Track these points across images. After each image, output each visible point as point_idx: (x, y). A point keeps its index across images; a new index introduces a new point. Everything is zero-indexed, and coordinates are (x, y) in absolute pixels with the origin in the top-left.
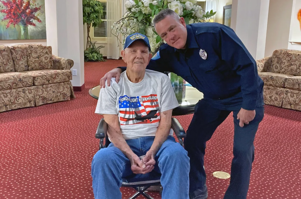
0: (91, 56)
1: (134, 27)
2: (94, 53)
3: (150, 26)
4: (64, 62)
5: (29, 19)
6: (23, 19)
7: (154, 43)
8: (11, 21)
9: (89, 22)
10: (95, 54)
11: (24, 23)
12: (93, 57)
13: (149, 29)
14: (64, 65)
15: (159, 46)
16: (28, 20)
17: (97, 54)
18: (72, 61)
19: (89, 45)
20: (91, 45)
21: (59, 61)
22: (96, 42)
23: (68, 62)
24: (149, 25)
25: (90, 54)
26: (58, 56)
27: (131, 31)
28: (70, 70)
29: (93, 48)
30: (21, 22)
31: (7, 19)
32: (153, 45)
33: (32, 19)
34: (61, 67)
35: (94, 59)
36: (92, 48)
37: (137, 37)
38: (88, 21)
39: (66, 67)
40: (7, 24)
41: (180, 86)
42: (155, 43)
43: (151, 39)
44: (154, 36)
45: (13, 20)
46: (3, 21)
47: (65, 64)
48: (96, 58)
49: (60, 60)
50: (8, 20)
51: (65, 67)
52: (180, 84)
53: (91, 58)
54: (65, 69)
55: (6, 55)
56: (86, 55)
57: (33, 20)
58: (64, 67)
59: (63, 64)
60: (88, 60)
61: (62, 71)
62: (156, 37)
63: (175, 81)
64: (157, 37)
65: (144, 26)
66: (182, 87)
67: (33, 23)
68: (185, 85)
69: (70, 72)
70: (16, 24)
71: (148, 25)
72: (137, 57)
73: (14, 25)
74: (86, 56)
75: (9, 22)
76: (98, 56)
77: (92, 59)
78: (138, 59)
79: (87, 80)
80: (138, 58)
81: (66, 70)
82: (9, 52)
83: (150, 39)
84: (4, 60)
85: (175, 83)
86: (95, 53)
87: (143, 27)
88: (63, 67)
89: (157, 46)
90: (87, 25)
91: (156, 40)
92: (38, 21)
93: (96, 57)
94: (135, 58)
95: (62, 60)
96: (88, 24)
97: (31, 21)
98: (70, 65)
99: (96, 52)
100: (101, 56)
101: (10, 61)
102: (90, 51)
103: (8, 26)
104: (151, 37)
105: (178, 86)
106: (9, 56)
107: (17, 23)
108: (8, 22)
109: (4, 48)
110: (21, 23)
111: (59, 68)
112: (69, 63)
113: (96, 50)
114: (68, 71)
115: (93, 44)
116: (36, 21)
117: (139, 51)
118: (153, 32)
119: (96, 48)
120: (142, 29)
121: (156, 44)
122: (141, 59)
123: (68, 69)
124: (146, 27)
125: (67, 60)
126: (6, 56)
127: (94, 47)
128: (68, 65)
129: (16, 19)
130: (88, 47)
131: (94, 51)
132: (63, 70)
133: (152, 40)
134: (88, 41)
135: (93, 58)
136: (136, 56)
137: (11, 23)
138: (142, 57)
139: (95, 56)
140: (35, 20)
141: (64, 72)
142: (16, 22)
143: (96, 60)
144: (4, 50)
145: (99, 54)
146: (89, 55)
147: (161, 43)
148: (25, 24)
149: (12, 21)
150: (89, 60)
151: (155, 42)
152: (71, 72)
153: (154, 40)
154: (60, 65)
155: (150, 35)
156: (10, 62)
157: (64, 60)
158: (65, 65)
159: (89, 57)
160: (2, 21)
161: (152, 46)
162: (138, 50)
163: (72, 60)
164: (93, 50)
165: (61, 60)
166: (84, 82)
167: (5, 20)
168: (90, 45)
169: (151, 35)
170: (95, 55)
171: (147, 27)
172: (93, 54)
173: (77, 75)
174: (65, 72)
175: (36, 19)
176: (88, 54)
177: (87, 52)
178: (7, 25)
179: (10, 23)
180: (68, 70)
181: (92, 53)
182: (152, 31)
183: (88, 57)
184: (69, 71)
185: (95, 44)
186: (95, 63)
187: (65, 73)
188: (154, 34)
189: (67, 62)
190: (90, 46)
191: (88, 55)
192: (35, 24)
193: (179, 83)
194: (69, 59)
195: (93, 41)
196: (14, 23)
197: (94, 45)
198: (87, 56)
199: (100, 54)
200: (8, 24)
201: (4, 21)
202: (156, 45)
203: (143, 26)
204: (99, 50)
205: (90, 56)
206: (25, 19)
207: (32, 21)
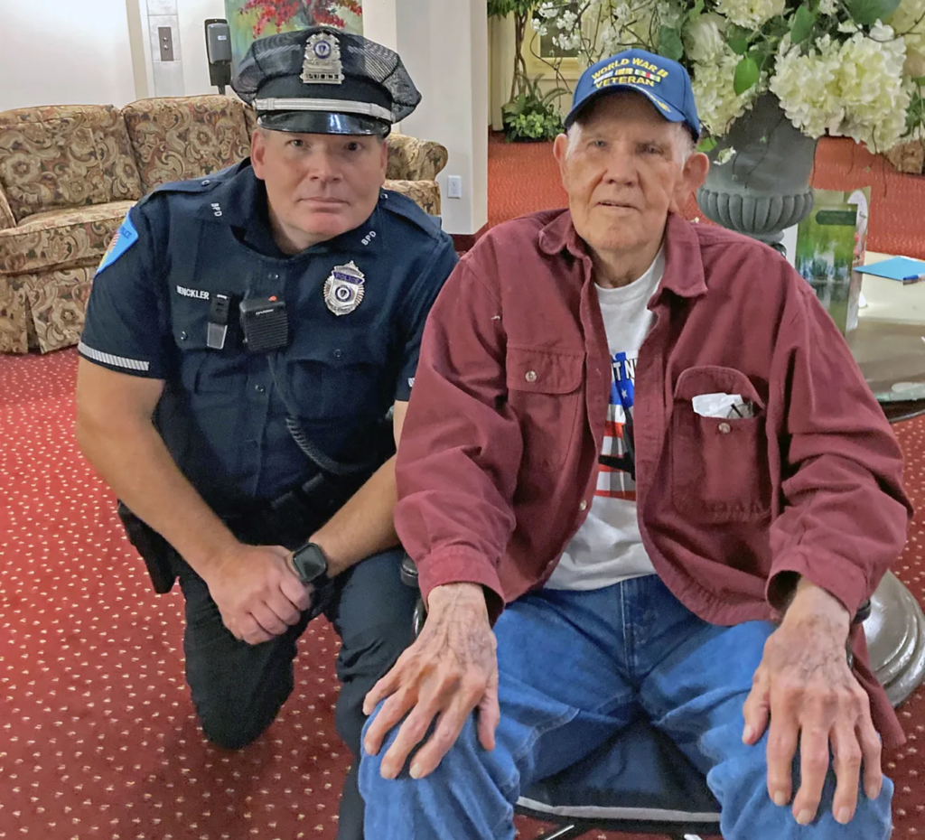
0: (524, 123)
1: (635, 22)
2: (534, 112)
3: (709, 16)
4: (416, 151)
5: (324, 4)
6: (306, 6)
7: (724, 92)
8: (269, 13)
9: (521, 8)
10: (538, 116)
11: (308, 18)
12: (532, 127)
13: (705, 28)
14: (416, 163)
15: (750, 107)
16: (320, 8)
17: (545, 117)
18: (440, 149)
19: (519, 87)
20: (524, 87)
21: (398, 149)
22: (542, 75)
23: (428, 153)
24: (704, 11)
25: (522, 117)
26: (401, 132)
27: (617, 41)
28: (433, 180)
29: (532, 97)
30: (300, 14)
31: (255, 7)
32: (720, 102)
33: (334, 4)
34: (404, 172)
35: (532, 135)
36: (527, 98)
37: (621, 72)
38: (518, 7)
39: (422, 171)
40: (254, 22)
41: (838, 277)
42: (730, 92)
43: (711, 76)
44: (726, 59)
45: (273, 8)
46: (244, 13)
47: (417, 158)
48: (540, 130)
49: (404, 144)
50: (259, 11)
51: (419, 171)
52: (837, 270)
53: (523, 132)
54: (417, 177)
55: (228, 129)
56: (508, 121)
57: (337, 8)
58: (415, 171)
59: (412, 158)
60: (514, 135)
61: (406, 185)
62: (735, 63)
63: (816, 256)
64: (740, 62)
65: (681, 18)
66: (846, 280)
67: (337, 17)
68: (861, 273)
69: (432, 189)
70: (283, 23)
71: (701, 9)
72: (607, 177)
73: (278, 25)
74: (509, 123)
75: (263, 18)
76: (545, 124)
77: (527, 132)
78: (613, 185)
79: (499, 210)
80: (611, 181)
81: (419, 182)
82: (239, 117)
83: (708, 73)
84: (223, 147)
85: (814, 263)
86: (539, 113)
87: (677, 21)
88: (412, 169)
89: (739, 106)
90: (516, 17)
91: (731, 78)
92: (352, 9)
93: (542, 126)
94: (599, 180)
95: (410, 146)
96: (517, 14)
97: (330, 9)
98: (435, 164)
99: (541, 110)
100: (555, 123)
101: (240, 148)
102: (522, 108)
103: (259, 29)
104: (713, 64)
105: (830, 279)
106: (238, 133)
107: (287, 19)
108: (260, 16)
109: (222, 107)
110: (299, 19)
111: (399, 174)
112: (433, 157)
113: (541, 102)
114: (426, 186)
115: (532, 84)
116: (346, 9)
117: (621, 146)
118: (722, 43)
119: (541, 97)
120: (672, 30)
121: (732, 97)
122: (629, 184)
123: (426, 178)
124: (688, 19)
125: (426, 146)
126: (229, 134)
127: (536, 93)
128: (427, 162)
129: (284, 6)
130: (517, 93)
131: (535, 105)
132: (410, 183)
133: (715, 79)
134: (516, 73)
135: (531, 131)
136: (606, 172)
137: (269, 20)
138: (633, 178)
139: (538, 124)
140: (343, 7)
141: (411, 187)
142: (283, 16)
143: (538, 138)
144: (223, 113)
145: (550, 117)
146: (518, 121)
147: (756, 92)
148: (311, 21)
149: (270, 11)
150: (517, 135)
151: (731, 87)
152: (435, 190)
153: (727, 82)
154: (402, 164)
155: (705, 58)
156: (242, 151)
157: (416, 145)
158: (419, 164)
159: (518, 126)
160: (241, 13)
161: (713, 108)
162: (618, 139)
163: (442, 144)
164: (531, 105)
165: (406, 147)
166: (486, 218)
167: (248, 11)
168: (522, 84)
169: (713, 55)
170: (537, 119)
171: (692, 19)
172: (530, 117)
173: (460, 196)
174: (418, 188)
175: (347, 4)
176: (515, 118)
177: (512, 109)
178: (255, 28)
179: (264, 21)
180: (426, 182)
181: (527, 112)
182: (717, 38)
183: (515, 127)
184: (430, 183)
185: (538, 84)
186: (537, 146)
187: (417, 192)
188: (725, 49)
189: (423, 154)
190: (522, 90)
191: (514, 121)
192: (342, 21)
193: (836, 265)
194: (432, 143)
195: (532, 73)
196: (276, 21)
197: (535, 84)
198: (513, 125)
199: (555, 118)
200: (259, 23)
201: (247, 13)
202: (731, 102)
203: (676, 17)
204: (552, 103)
205: (521, 124)
206: (312, 6)
207: (334, 11)
